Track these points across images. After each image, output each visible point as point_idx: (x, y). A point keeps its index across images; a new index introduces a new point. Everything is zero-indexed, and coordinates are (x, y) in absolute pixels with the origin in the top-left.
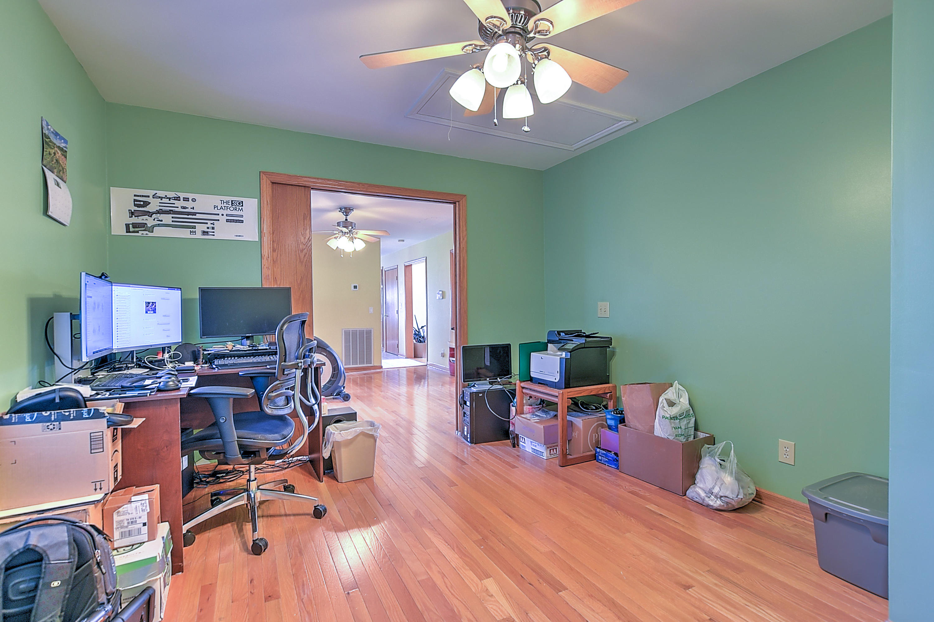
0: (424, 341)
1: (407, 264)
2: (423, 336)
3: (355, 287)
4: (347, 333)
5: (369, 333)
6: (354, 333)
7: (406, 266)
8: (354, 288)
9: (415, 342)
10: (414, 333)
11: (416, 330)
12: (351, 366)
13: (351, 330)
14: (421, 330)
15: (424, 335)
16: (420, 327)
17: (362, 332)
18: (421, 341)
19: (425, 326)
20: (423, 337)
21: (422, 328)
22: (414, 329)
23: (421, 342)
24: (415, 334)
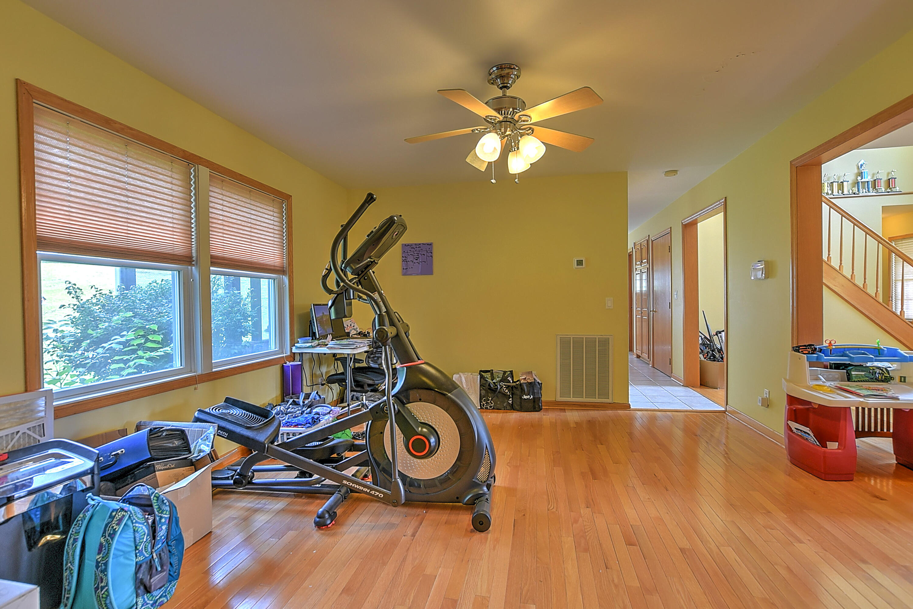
0: (722, 358)
1: (687, 221)
2: (719, 347)
3: (580, 263)
4: (565, 343)
5: (605, 343)
6: (578, 342)
7: (685, 225)
8: (577, 265)
9: (703, 358)
10: (700, 342)
11: (705, 337)
12: (572, 399)
13: (572, 337)
14: (715, 338)
15: (721, 347)
16: (713, 332)
17: (591, 342)
18: (715, 357)
19: (723, 331)
20: (720, 351)
21: (717, 334)
22: (700, 334)
23: (714, 359)
24: (703, 344)
